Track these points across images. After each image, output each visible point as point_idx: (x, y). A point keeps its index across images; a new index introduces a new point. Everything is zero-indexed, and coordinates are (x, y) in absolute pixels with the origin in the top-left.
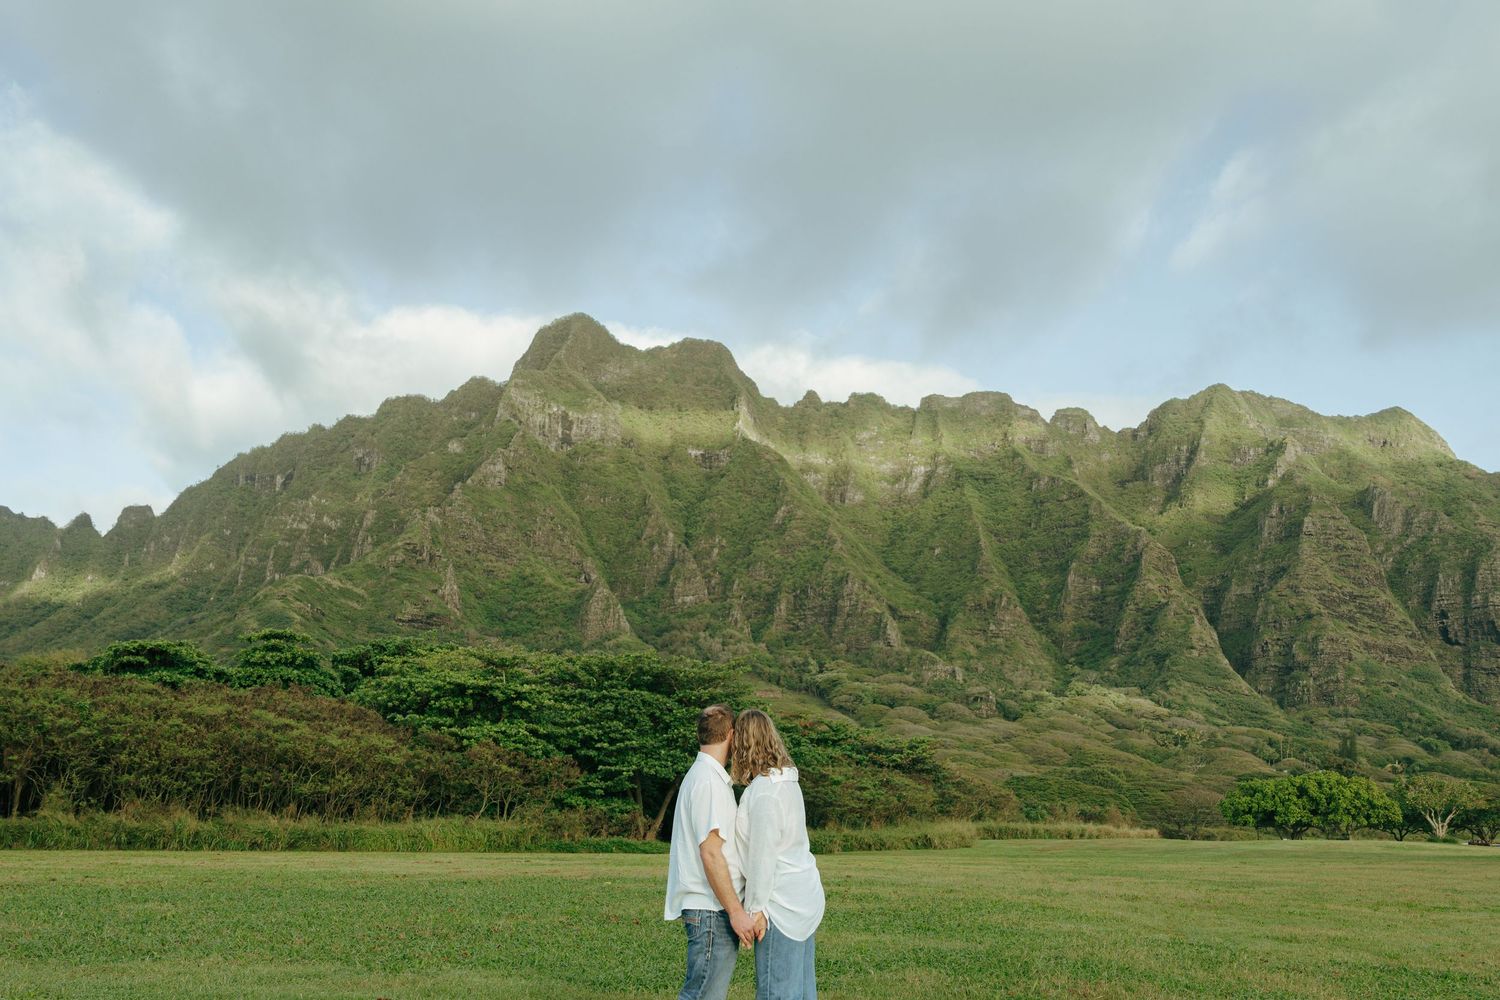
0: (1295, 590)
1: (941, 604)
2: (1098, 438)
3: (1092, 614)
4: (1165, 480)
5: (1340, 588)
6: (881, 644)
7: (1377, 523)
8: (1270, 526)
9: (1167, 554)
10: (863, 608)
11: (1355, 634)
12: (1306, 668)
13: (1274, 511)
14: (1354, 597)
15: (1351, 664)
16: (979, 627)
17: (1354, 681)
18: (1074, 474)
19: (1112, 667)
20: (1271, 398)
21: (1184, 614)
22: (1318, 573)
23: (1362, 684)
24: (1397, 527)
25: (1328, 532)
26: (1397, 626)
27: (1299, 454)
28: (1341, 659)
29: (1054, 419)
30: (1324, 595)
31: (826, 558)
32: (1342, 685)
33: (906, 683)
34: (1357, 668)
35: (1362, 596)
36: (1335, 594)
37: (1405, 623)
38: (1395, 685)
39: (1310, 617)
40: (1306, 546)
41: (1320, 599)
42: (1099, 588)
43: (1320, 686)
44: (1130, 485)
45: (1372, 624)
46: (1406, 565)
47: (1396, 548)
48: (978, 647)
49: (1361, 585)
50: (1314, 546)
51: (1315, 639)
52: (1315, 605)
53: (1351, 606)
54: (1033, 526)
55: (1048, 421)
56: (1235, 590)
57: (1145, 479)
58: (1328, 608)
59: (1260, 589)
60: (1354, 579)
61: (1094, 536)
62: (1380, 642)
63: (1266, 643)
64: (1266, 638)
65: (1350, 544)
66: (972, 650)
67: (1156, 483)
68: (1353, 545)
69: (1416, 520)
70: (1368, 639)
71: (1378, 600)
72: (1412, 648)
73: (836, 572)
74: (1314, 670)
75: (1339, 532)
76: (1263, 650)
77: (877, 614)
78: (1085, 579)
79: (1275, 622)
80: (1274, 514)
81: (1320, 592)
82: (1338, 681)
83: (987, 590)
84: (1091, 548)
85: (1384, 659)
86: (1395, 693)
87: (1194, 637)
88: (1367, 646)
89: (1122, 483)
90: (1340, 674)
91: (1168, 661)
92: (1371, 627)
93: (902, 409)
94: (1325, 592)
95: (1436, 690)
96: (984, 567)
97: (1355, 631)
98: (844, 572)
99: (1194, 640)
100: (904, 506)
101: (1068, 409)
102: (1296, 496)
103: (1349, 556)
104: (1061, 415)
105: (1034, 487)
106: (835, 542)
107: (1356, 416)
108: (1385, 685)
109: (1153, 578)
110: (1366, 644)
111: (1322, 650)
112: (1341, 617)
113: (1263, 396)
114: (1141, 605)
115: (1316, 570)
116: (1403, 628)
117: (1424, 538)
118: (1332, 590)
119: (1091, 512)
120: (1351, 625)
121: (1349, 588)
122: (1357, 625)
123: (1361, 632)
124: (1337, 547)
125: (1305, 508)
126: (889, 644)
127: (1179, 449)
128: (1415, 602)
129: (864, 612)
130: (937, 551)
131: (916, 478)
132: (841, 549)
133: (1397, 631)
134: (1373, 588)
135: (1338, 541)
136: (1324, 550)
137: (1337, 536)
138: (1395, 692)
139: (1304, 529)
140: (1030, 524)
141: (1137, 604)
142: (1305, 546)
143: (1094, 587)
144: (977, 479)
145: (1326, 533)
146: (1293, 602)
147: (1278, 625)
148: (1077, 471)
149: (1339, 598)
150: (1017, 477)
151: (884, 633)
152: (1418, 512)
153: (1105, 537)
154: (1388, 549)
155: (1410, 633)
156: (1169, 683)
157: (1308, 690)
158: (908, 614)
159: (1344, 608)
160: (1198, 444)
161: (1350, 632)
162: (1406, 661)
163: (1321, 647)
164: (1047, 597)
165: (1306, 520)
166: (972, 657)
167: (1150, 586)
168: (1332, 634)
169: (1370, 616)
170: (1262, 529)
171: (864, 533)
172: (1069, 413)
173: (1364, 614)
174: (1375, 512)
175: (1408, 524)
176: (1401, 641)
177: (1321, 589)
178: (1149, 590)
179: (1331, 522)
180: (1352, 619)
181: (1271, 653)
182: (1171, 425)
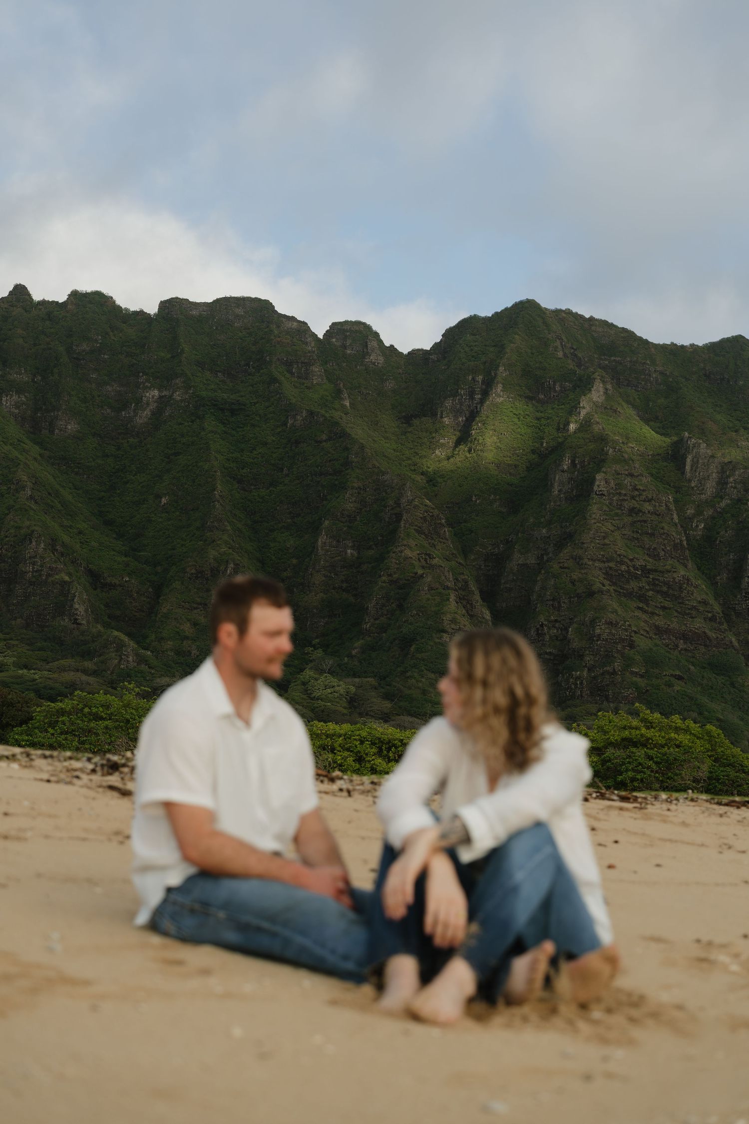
0: (577, 560)
1: (159, 569)
2: (381, 359)
3: (345, 585)
4: (456, 417)
5: (631, 560)
6: (66, 622)
7: (690, 481)
8: (560, 483)
9: (436, 512)
10: (49, 575)
11: (644, 616)
12: (581, 657)
13: (566, 464)
14: (646, 571)
15: (632, 652)
16: (198, 600)
17: (632, 673)
18: (343, 406)
19: (354, 652)
20: (592, 319)
21: (441, 590)
22: (607, 541)
23: (642, 676)
24: (710, 487)
25: (623, 492)
26: (694, 608)
27: (610, 392)
28: (619, 647)
29: (328, 334)
30: (611, 568)
31: (9, 508)
32: (619, 678)
33: (85, 672)
34: (638, 658)
35: (656, 571)
36: (624, 568)
37: (705, 603)
38: (680, 678)
39: (591, 594)
40: (595, 510)
41: (606, 574)
42: (355, 554)
43: (594, 678)
44: (416, 422)
45: (666, 604)
46: (718, 533)
47: (709, 512)
48: (195, 624)
49: (656, 557)
50: (605, 508)
51: (593, 622)
52: (597, 579)
53: (643, 583)
54: (285, 471)
55: (321, 336)
56: (517, 559)
57: (434, 415)
58: (614, 584)
59: (545, 558)
60: (649, 549)
61: (353, 488)
62: (674, 625)
63: (542, 625)
64: (542, 619)
65: (647, 507)
66: (187, 628)
67: (446, 420)
68: (651, 508)
69: (731, 479)
70: (660, 622)
71: (675, 575)
72: (712, 635)
73: (19, 528)
74: (589, 659)
75: (637, 493)
76: (538, 634)
77: (65, 582)
78: (338, 541)
79: (553, 600)
80: (565, 467)
81: (606, 565)
82: (614, 673)
83: (212, 553)
84: (348, 502)
85: (677, 646)
86: (677, 688)
87: (447, 618)
88: (659, 630)
89: (407, 419)
90: (617, 665)
91: (412, 649)
92: (664, 608)
93: (136, 313)
94: (612, 564)
95: (733, 685)
96: (216, 524)
97: (645, 612)
98: (28, 527)
99: (446, 622)
100: (131, 440)
101: (346, 322)
102: (592, 446)
103: (645, 522)
104: (338, 330)
105: (290, 422)
106: (23, 488)
107: (692, 345)
108: (667, 678)
109: (412, 543)
110: (657, 628)
111: (599, 635)
112: (629, 595)
113: (582, 317)
114: (396, 576)
115: (604, 538)
116: (701, 609)
117: (739, 500)
118: (622, 563)
119: (353, 457)
120: (641, 605)
121: (642, 559)
122: (647, 605)
123: (653, 613)
124: (632, 511)
125: (599, 461)
126: (76, 622)
127: (473, 379)
128: (723, 577)
129: (50, 579)
130: (164, 501)
131: (148, 404)
132: (31, 498)
133: (694, 613)
134: (670, 562)
135: (634, 503)
136: (617, 515)
137: (633, 498)
138: (678, 686)
139: (595, 488)
140: (282, 470)
141: (390, 575)
142: (595, 508)
143: (349, 551)
144: (222, 410)
145: (620, 494)
146: (575, 575)
147: (556, 604)
148: (347, 403)
149: (628, 572)
150: (271, 409)
151: (71, 606)
152: (734, 469)
153: (365, 490)
154: (699, 513)
155: (710, 615)
156: (409, 674)
157: (581, 683)
158: (116, 581)
159: (633, 585)
160: (496, 374)
161: (638, 613)
162: (703, 649)
163: (598, 631)
164: (294, 561)
165: (599, 477)
166: (187, 638)
167: (408, 553)
168: (613, 617)
169: (665, 595)
170: (552, 485)
171: (77, 474)
172: (346, 327)
173: (658, 592)
174: (688, 468)
175: (722, 483)
176: (698, 624)
177: (608, 561)
178: (406, 558)
179: (627, 481)
180: (642, 598)
181: (547, 638)
182: (467, 349)
